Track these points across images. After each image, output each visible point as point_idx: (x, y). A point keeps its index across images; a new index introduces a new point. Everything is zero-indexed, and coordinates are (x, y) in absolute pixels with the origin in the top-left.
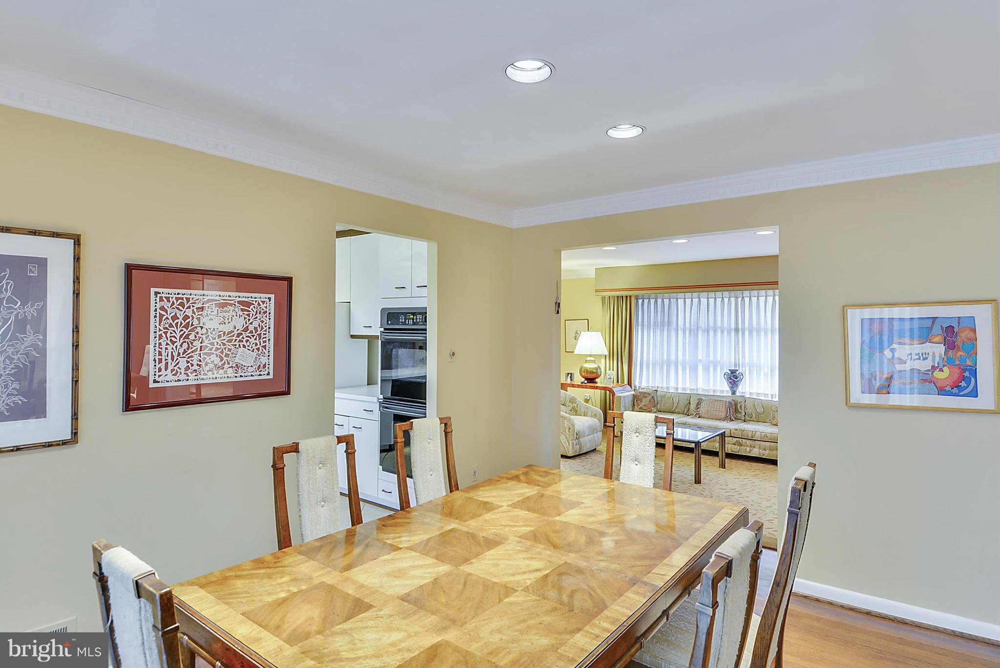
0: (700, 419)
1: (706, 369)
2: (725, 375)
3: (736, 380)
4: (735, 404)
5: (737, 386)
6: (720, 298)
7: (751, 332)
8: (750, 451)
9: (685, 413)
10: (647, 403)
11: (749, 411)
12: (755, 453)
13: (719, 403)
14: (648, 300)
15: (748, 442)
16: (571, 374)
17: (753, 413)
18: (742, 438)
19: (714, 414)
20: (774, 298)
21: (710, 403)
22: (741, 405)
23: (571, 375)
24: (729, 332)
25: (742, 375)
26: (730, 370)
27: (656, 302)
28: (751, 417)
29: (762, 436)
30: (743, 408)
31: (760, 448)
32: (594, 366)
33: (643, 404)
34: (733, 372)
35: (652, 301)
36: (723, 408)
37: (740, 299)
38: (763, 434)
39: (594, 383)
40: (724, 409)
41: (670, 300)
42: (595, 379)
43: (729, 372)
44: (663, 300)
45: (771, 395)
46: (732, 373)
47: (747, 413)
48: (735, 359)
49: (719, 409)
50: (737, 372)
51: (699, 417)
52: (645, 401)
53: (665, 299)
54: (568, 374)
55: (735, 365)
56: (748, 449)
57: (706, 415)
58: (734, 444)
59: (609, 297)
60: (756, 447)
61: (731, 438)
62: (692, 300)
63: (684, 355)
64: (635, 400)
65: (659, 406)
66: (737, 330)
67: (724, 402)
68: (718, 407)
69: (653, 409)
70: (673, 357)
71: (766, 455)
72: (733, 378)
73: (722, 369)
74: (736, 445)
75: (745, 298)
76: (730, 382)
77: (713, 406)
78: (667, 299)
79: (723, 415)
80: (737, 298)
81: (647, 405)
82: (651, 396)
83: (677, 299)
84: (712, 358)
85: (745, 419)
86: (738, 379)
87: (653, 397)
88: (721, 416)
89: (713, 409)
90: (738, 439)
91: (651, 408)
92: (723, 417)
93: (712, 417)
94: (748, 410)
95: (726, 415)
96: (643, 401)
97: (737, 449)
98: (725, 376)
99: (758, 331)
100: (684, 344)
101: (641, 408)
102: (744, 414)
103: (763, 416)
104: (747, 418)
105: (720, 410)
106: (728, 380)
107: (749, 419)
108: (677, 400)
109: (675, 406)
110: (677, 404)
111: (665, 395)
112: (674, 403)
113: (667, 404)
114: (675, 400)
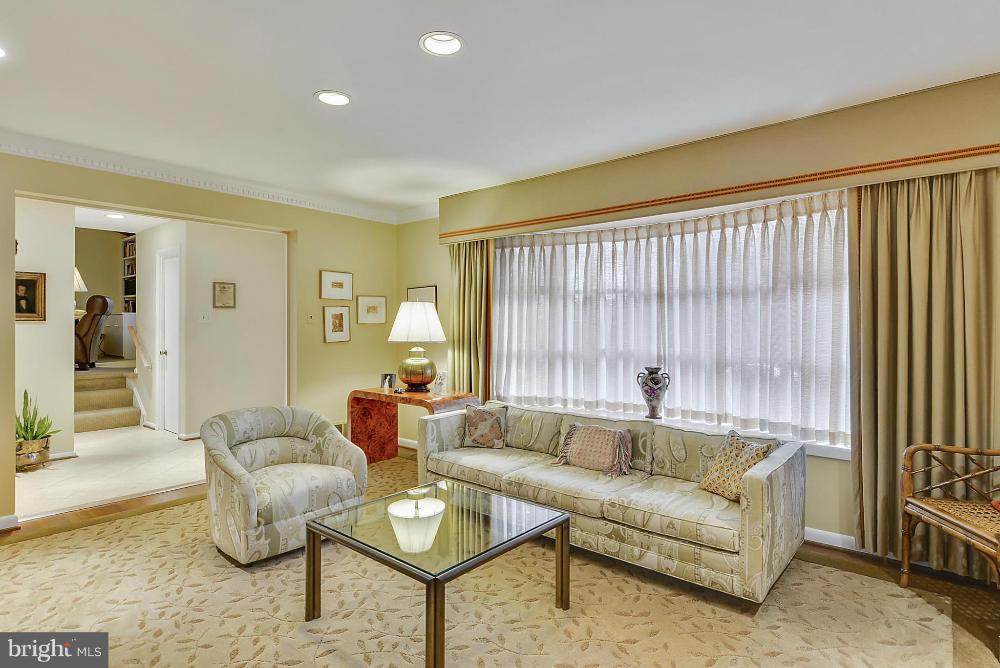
0: (566, 467)
1: (612, 367)
2: (638, 377)
3: (656, 387)
4: (632, 439)
5: (658, 398)
6: (633, 239)
7: (683, 297)
8: (641, 557)
9: (550, 452)
10: (486, 431)
11: (659, 454)
12: (651, 560)
13: (602, 436)
14: (519, 248)
15: (637, 536)
16: (391, 375)
17: (666, 460)
18: (624, 525)
19: (591, 458)
20: (723, 232)
21: (588, 435)
22: (645, 441)
23: (391, 377)
24: (648, 299)
25: (668, 378)
26: (646, 369)
27: (532, 251)
28: (662, 468)
29: (665, 527)
30: (648, 449)
31: (660, 552)
32: (425, 361)
33: (478, 433)
34: (653, 371)
35: (526, 250)
36: (609, 447)
37: (665, 239)
38: (666, 521)
39: (422, 391)
40: (609, 450)
41: (553, 248)
42: (426, 384)
43: (646, 372)
44: (542, 247)
45: (718, 415)
46: (651, 373)
47: (655, 459)
48: (659, 348)
49: (601, 448)
50: (660, 373)
51: (567, 463)
52: (483, 428)
53: (546, 245)
54: (386, 375)
55: (659, 360)
56: (637, 551)
57: (577, 461)
58: (609, 536)
59: (459, 244)
60: (652, 548)
61: (603, 522)
62: (588, 246)
63: (576, 342)
64: (467, 425)
65: (509, 435)
66: (660, 296)
67: (612, 435)
68: (599, 445)
69: (496, 442)
70: (559, 346)
71: (673, 571)
72: (650, 384)
73: (637, 365)
74: (612, 538)
75: (674, 237)
76: (645, 391)
77: (590, 442)
78: (550, 245)
79: (607, 461)
80: (660, 237)
81: (486, 435)
82: (495, 418)
83: (565, 245)
84: (621, 348)
85: (652, 471)
86: (659, 386)
87: (498, 420)
88: (604, 463)
89: (590, 448)
90: (616, 526)
91: (492, 440)
92: (606, 465)
93: (587, 464)
94: (658, 450)
95: (613, 461)
96: (479, 427)
97: (614, 548)
98: (640, 378)
99: (696, 295)
100: (576, 323)
101: (475, 441)
102: (651, 459)
103: (684, 465)
104: (655, 468)
105: (603, 451)
106: (643, 387)
107: (659, 470)
108: (538, 425)
109: (534, 437)
110: (538, 434)
111: (521, 416)
112: (533, 430)
113: (522, 433)
114: (535, 426)
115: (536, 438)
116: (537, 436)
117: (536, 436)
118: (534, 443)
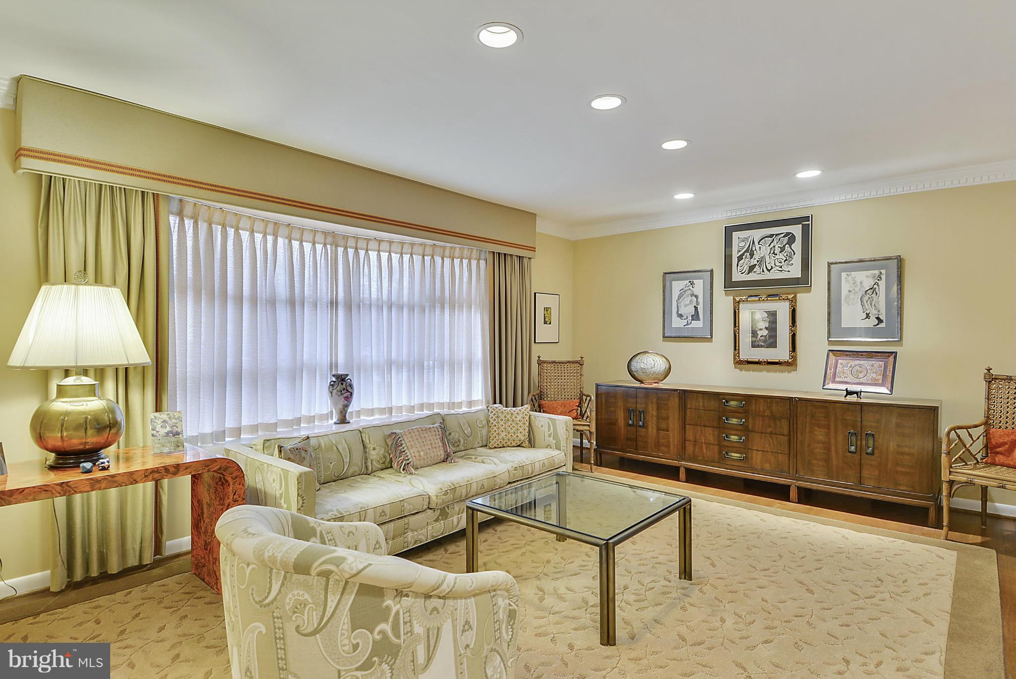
13: (430, 434)
21: (418, 437)
36: (439, 440)
40: (440, 443)
46: (340, 380)
67: (436, 430)
68: (431, 442)
76: (344, 397)
79: (442, 452)
88: (441, 455)
94: (453, 434)
95: (446, 451)
105: (436, 445)
107: (455, 449)
108: (345, 448)
109: (347, 462)
110: (350, 457)
111: (320, 445)
112: (343, 455)
113: (331, 463)
114: (342, 450)
115: (349, 462)
116: (350, 460)
117: (348, 460)
118: (347, 469)
